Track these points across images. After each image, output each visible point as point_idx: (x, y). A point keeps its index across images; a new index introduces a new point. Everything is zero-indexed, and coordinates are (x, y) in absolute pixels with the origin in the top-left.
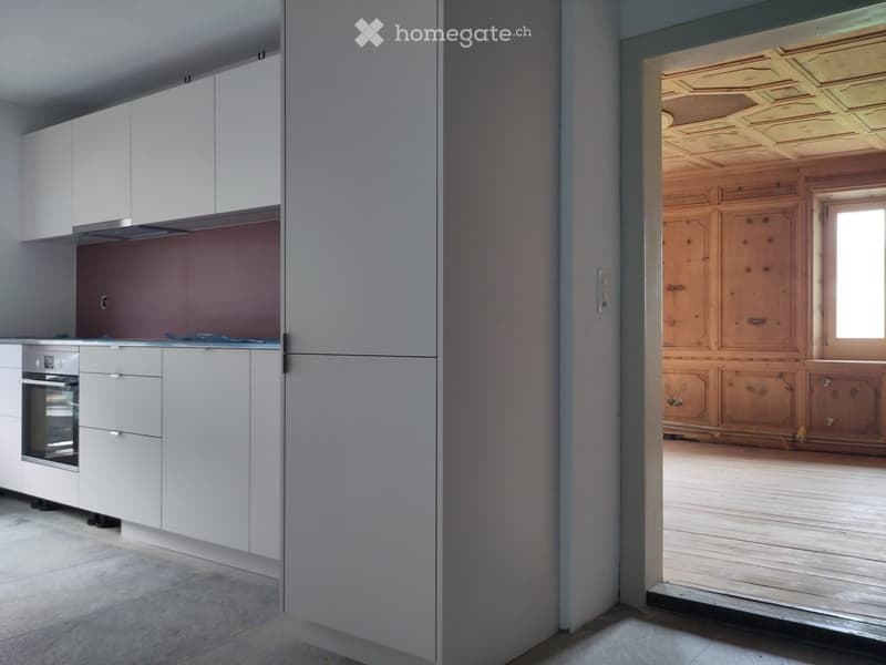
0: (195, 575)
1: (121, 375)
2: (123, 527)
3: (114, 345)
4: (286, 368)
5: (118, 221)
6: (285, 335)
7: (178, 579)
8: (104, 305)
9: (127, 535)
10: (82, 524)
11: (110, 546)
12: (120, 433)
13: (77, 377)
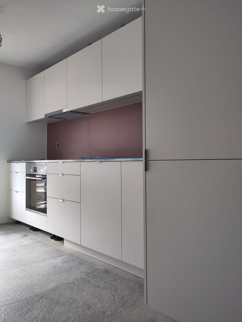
0: (96, 269)
1: (63, 175)
2: (65, 241)
3: (60, 161)
4: (146, 168)
5: (61, 110)
6: (146, 150)
7: (89, 272)
8: (57, 147)
9: (66, 245)
10: (49, 238)
11: (59, 250)
12: (63, 200)
13: (46, 175)
